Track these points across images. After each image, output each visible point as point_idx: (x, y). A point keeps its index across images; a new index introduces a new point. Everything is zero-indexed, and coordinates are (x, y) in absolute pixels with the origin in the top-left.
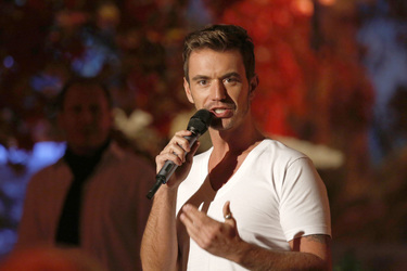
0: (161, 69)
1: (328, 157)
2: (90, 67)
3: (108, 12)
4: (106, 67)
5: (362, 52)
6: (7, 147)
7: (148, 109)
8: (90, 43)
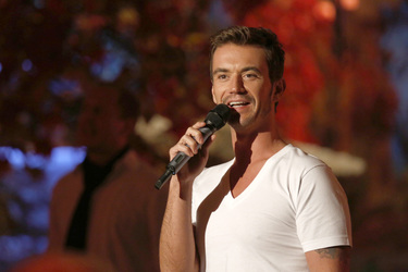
0: (181, 73)
1: (349, 164)
2: (109, 71)
3: (128, 16)
4: (125, 71)
5: (385, 58)
6: (24, 151)
7: (167, 114)
8: (109, 46)
